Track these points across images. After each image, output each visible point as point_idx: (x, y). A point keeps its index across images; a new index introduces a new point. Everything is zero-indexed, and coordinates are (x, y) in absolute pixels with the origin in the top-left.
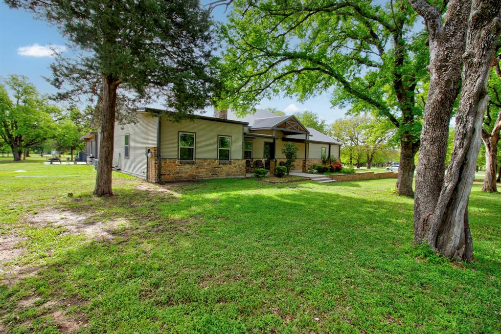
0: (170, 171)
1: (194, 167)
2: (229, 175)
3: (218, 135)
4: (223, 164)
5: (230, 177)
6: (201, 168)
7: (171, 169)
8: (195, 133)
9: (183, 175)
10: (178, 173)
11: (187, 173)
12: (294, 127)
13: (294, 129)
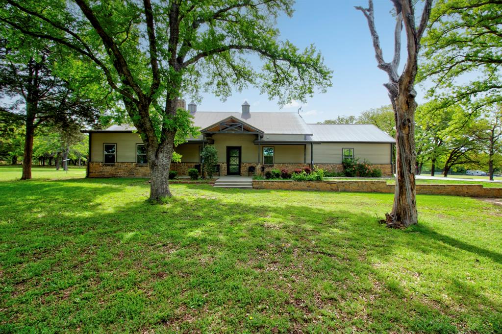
0: (96, 171)
1: (113, 168)
2: (146, 176)
3: (137, 144)
4: (139, 166)
5: (146, 177)
6: (120, 169)
7: (96, 169)
8: (116, 144)
9: (105, 173)
10: (101, 172)
11: (108, 172)
12: (235, 128)
13: (234, 130)
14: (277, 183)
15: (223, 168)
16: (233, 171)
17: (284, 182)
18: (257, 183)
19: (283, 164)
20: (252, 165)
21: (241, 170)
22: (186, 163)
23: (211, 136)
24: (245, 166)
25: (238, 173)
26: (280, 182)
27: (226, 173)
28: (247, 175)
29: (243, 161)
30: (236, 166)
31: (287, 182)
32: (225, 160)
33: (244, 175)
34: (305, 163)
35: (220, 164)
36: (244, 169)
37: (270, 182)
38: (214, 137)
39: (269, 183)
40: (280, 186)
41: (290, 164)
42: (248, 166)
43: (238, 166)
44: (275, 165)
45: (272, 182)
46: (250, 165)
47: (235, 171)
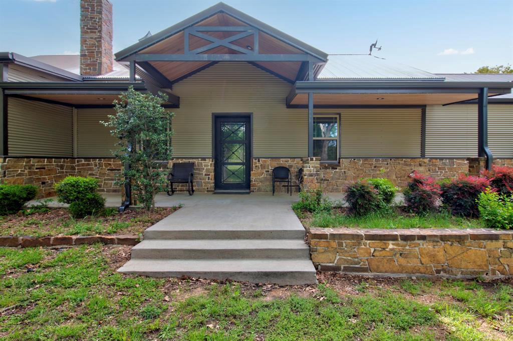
12: (232, 43)
13: (232, 52)
14: (427, 246)
15: (204, 172)
16: (232, 180)
17: (460, 239)
18: (334, 244)
19: (366, 159)
20: (282, 162)
21: (253, 178)
22: (104, 158)
23: (171, 88)
24: (263, 167)
25: (245, 186)
26: (444, 238)
27: (211, 185)
28: (270, 188)
29: (256, 152)
30: (238, 167)
31: (475, 237)
32: (208, 151)
33: (259, 190)
34: (423, 155)
35: (196, 161)
36: (260, 175)
37: (394, 238)
38: (178, 89)
39: (391, 245)
40: (441, 256)
41: (385, 158)
42: (271, 165)
43: (242, 167)
44: (345, 163)
45: (405, 238)
46: (275, 164)
47: (238, 181)
